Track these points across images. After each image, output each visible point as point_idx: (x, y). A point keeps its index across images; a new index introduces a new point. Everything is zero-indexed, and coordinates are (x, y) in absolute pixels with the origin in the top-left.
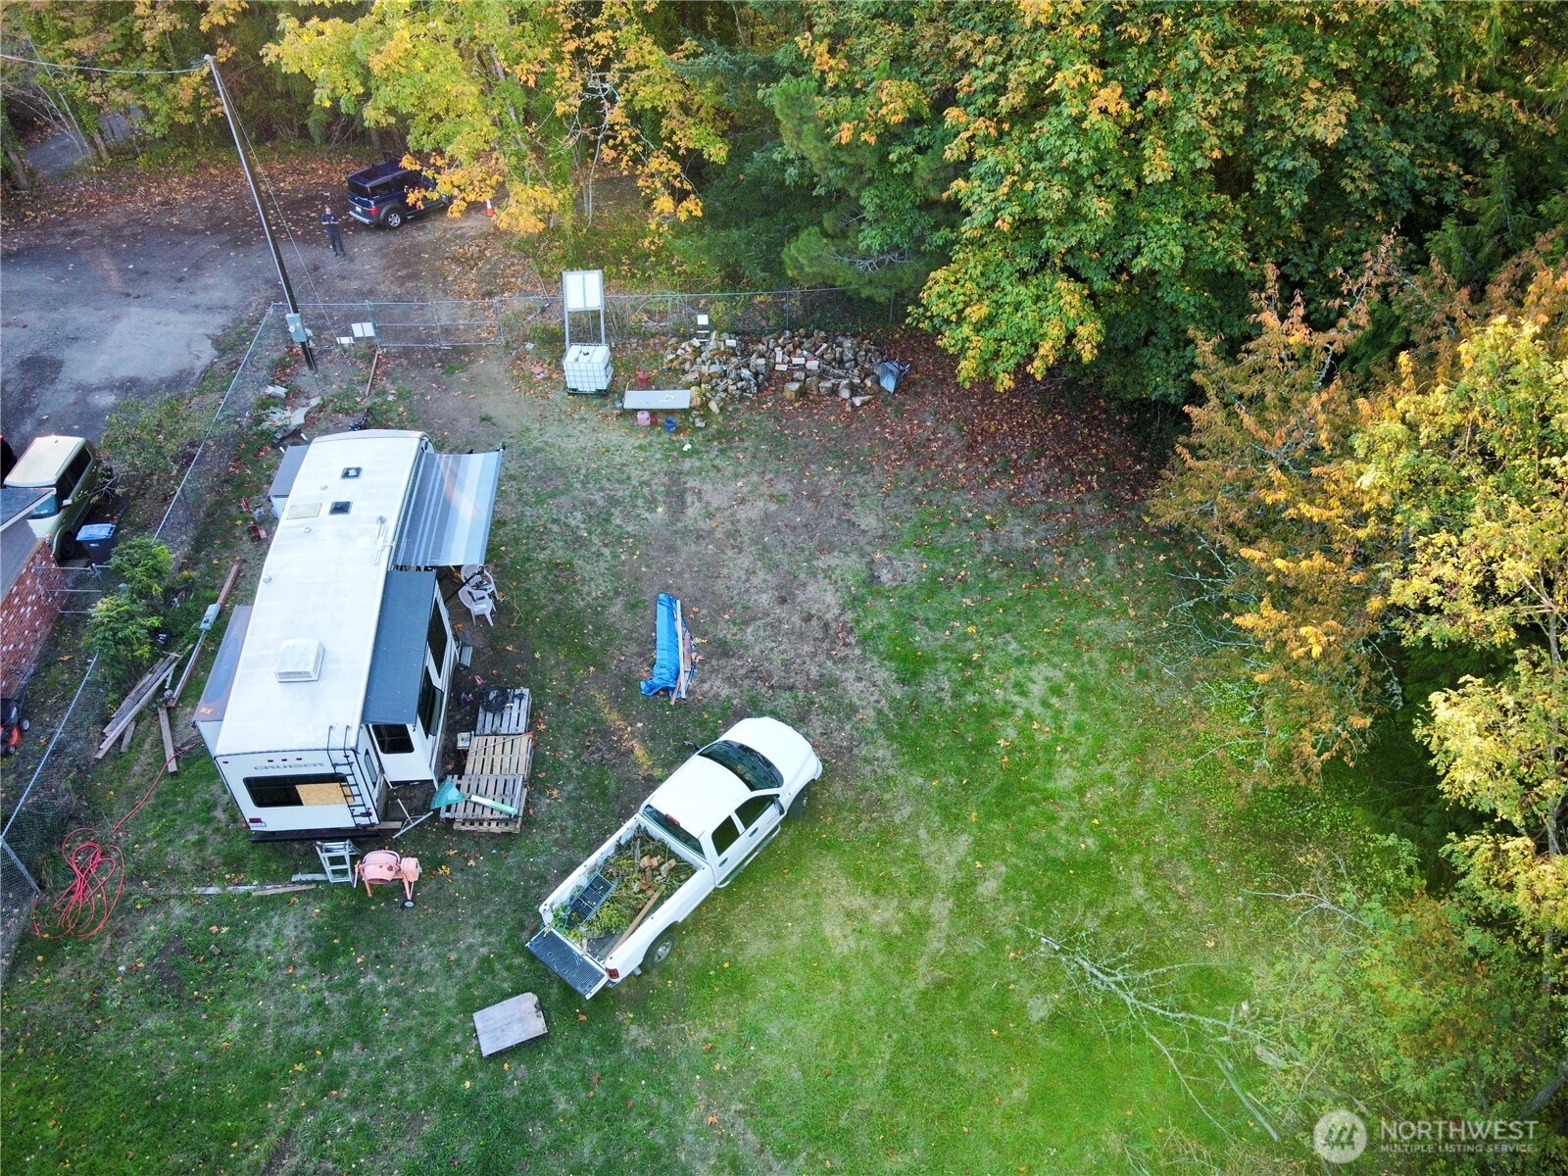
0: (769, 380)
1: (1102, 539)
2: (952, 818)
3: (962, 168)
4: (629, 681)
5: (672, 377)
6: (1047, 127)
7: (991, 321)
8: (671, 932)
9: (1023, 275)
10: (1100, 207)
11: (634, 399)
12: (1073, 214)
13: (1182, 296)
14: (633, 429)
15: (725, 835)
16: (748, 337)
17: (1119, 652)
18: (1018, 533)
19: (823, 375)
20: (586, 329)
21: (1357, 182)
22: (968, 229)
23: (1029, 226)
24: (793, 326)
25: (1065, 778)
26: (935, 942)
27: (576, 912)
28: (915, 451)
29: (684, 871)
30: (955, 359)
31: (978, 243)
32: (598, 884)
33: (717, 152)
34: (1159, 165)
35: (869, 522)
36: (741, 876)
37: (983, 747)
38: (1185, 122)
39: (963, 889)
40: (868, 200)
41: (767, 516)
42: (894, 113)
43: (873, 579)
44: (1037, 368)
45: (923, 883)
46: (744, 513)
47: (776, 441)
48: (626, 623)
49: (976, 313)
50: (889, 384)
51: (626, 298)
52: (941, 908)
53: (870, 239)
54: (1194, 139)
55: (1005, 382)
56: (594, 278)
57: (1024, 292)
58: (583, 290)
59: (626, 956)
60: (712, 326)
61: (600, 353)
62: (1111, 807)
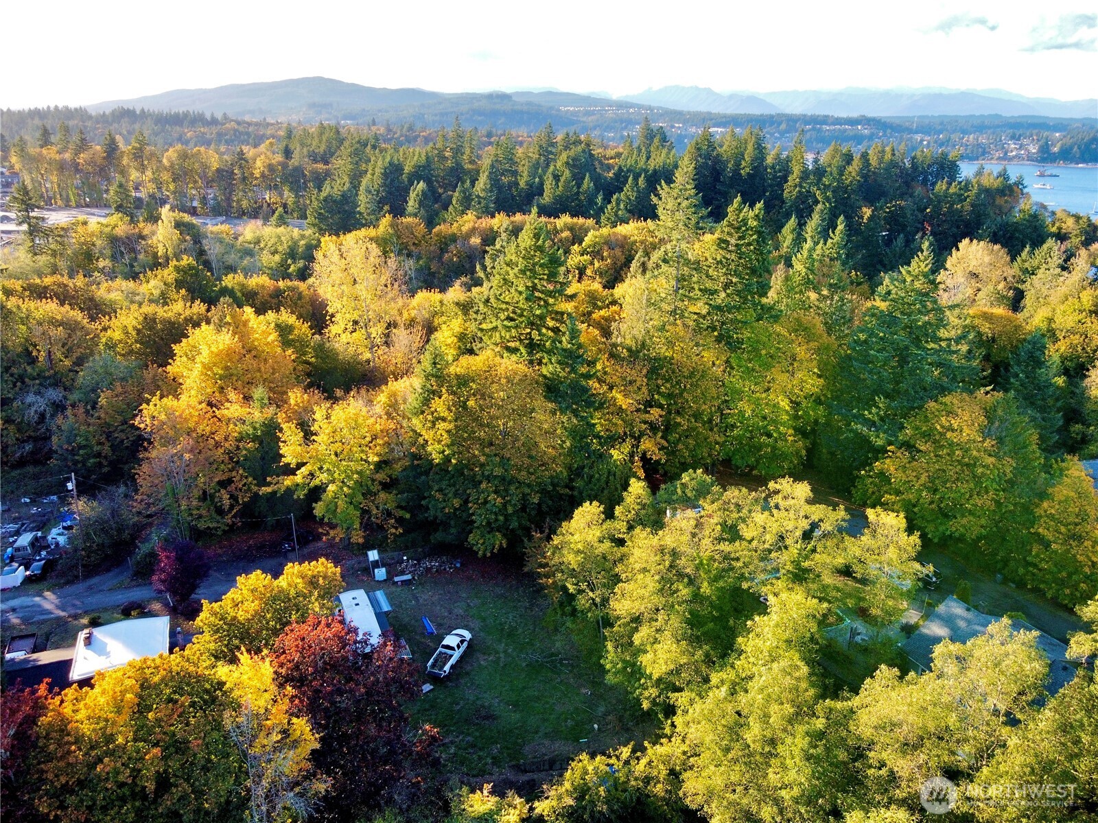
0: (428, 570)
1: (518, 588)
2: (500, 641)
3: (473, 514)
4: (423, 634)
5: (403, 573)
6: (488, 506)
7: (484, 543)
8: (452, 667)
9: (489, 532)
10: (501, 518)
11: (396, 579)
12: (496, 520)
13: (520, 532)
14: (398, 586)
15: (459, 647)
16: (419, 561)
17: (526, 608)
18: (499, 590)
19: (441, 566)
20: (376, 564)
21: (544, 508)
22: (475, 525)
23: (489, 523)
24: (429, 556)
25: (520, 631)
26: (502, 659)
27: (433, 666)
28: (469, 578)
29: (451, 656)
30: (477, 553)
31: (478, 528)
32: (436, 661)
33: (408, 516)
34: (510, 510)
35: (464, 595)
36: (462, 657)
37: (503, 629)
38: (513, 502)
39: (505, 651)
40: (452, 523)
41: (440, 599)
42: (457, 505)
43: (469, 606)
44: (495, 551)
45: (497, 652)
46: (434, 599)
47: (435, 583)
48: (416, 624)
49: (481, 541)
50: (458, 565)
51: (384, 555)
52: (502, 655)
53: (453, 531)
54: (515, 505)
55: (489, 555)
56: (375, 552)
57: (491, 536)
58: (373, 555)
59: (447, 668)
60: (408, 560)
61: (384, 570)
62: (530, 634)
